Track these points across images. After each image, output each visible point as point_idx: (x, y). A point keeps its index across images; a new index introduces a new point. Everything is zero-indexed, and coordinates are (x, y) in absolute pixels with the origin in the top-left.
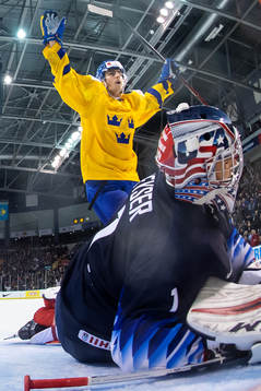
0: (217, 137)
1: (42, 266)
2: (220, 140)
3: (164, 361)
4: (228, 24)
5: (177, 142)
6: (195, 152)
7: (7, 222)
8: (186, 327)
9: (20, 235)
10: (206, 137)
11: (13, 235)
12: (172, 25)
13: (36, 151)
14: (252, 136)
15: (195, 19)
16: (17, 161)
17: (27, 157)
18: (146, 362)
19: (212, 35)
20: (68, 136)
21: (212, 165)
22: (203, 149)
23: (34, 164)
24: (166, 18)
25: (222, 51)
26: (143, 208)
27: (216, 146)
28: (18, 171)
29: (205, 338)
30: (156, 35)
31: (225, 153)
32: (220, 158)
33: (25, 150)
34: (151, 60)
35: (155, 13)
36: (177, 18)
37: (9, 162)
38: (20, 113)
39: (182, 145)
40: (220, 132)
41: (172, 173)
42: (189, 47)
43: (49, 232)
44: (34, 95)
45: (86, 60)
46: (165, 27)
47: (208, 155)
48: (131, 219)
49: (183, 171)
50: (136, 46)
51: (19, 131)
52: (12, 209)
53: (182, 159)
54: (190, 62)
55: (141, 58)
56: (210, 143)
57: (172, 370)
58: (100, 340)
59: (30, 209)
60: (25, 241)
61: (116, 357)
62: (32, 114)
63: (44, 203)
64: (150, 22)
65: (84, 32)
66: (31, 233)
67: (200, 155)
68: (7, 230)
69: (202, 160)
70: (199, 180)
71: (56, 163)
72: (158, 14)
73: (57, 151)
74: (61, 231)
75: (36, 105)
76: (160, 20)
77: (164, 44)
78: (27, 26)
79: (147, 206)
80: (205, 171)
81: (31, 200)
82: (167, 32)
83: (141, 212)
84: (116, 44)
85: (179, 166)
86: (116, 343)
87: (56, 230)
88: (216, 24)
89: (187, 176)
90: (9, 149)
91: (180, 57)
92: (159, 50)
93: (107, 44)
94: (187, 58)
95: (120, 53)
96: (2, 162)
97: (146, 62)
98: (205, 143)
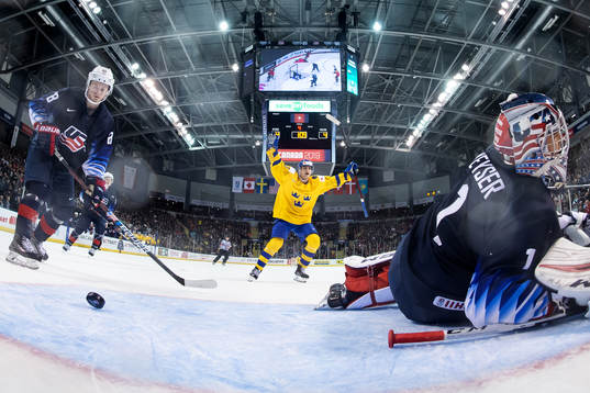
0: (544, 116)
1: (399, 235)
2: (548, 118)
3: (514, 312)
4: (563, 15)
5: (512, 124)
6: (528, 130)
7: (367, 195)
8: (535, 281)
9: (379, 207)
10: (536, 116)
11: (372, 207)
12: (512, 17)
13: (392, 131)
14: (584, 116)
15: (533, 11)
16: (375, 140)
17: (384, 137)
18: (496, 312)
19: (548, 26)
20: (421, 118)
21: (543, 138)
22: (535, 127)
23: (390, 143)
24: (507, 11)
25: (558, 39)
26: (496, 186)
27: (545, 123)
28: (376, 150)
29: (551, 291)
30: (497, 26)
31: (553, 128)
32: (549, 132)
33: (382, 131)
34: (494, 49)
35: (496, 6)
36: (516, 10)
37: (368, 142)
39: (517, 126)
40: (546, 111)
41: (510, 152)
42: (527, 36)
43: (405, 204)
44: (389, 82)
45: (436, 49)
46: (506, 18)
47: (540, 131)
48: (486, 197)
49: (521, 147)
50: (481, 37)
51: (376, 114)
52: (371, 184)
53: (519, 137)
54: (529, 50)
55: (485, 47)
56: (539, 121)
58: (456, 302)
59: (387, 184)
60: (383, 213)
62: (388, 99)
64: (493, 13)
65: (433, 24)
66: (388, 206)
67: (533, 132)
69: (535, 136)
70: (534, 155)
71: (410, 142)
72: (500, 7)
73: (411, 132)
74: (415, 203)
75: (391, 90)
76: (501, 12)
77: (505, 34)
78: (382, 19)
79: (499, 185)
80: (538, 145)
81: (388, 176)
82: (508, 23)
83: (495, 190)
84: (462, 35)
85: (517, 144)
87: (411, 202)
88: (551, 15)
89: (524, 153)
90: (369, 130)
91: (520, 45)
92: (501, 40)
93: (453, 34)
94: (525, 47)
95: (466, 42)
96: (362, 141)
97: (489, 50)
98: (535, 122)
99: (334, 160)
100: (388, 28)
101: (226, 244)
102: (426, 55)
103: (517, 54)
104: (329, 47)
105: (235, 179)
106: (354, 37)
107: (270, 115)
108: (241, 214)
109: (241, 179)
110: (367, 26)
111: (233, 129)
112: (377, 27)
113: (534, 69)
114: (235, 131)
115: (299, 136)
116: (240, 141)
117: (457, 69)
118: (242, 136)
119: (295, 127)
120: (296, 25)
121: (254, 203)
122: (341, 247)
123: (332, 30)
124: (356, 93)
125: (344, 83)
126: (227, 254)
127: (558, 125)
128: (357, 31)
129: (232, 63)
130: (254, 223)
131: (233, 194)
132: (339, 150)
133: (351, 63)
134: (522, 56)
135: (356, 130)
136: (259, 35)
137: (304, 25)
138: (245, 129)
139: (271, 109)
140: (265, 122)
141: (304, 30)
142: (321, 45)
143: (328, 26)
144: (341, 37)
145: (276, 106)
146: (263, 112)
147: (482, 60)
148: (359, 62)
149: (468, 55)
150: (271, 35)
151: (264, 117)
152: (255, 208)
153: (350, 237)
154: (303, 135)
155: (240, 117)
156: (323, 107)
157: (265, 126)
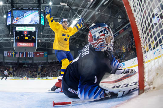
0: (104, 31)
1: (57, 70)
2: (105, 32)
3: (93, 97)
5: (93, 35)
6: (99, 37)
7: (47, 57)
8: (99, 87)
9: (51, 61)
10: (101, 32)
11: (49, 61)
14: (117, 32)
16: (50, 40)
18: (88, 97)
19: (105, 3)
21: (104, 39)
22: (101, 36)
25: (109, 7)
26: (86, 53)
27: (104, 34)
28: (50, 43)
29: (105, 90)
30: (89, 3)
32: (106, 37)
34: (88, 10)
37: (47, 40)
39: (95, 36)
40: (105, 30)
41: (93, 44)
42: (99, 6)
45: (69, 11)
48: (83, 56)
49: (96, 43)
50: (84, 7)
52: (48, 54)
54: (99, 11)
55: (85, 10)
56: (103, 33)
57: (95, 99)
58: (75, 91)
59: (54, 54)
60: (52, 63)
61: (79, 96)
66: (54, 61)
67: (100, 37)
68: (47, 60)
69: (101, 39)
77: (92, 6)
78: (52, 1)
79: (87, 52)
80: (102, 41)
82: (93, 2)
83: (85, 54)
84: (78, 6)
85: (95, 42)
86: (79, 92)
89: (97, 44)
90: (48, 37)
91: (96, 9)
92: (90, 8)
93: (75, 6)
94: (98, 10)
95: (79, 8)
96: (46, 40)
97: (86, 11)
98: (101, 34)
99: (36, 46)
100: (54, 4)
101: (6, 73)
102: (66, 12)
103: (95, 12)
104: (35, 10)
105: (5, 52)
106: (43, 7)
107: (16, 31)
108: (7, 63)
109: (6, 52)
110: (47, 3)
111: (4, 36)
112: (50, 3)
113: (101, 17)
114: (5, 37)
115: (25, 38)
116: (6, 40)
117: (76, 17)
118: (7, 38)
119: (24, 35)
120: (25, 3)
122: (39, 74)
123: (36, 4)
124: (44, 24)
125: (40, 21)
127: (109, 34)
128: (44, 5)
129: (4, 14)
130: (11, 66)
131: (4, 57)
132: (38, 43)
133: (42, 15)
134: (97, 13)
135: (44, 37)
136: (13, 6)
137: (27, 3)
138: (8, 36)
139: (16, 30)
140: (14, 34)
142: (33, 9)
143: (35, 3)
144: (39, 7)
145: (18, 29)
146: (14, 31)
147: (84, 14)
148: (45, 15)
149: (80, 12)
150: (17, 6)
151: (14, 32)
152: (11, 61)
153: (42, 70)
154: (27, 38)
155: (7, 32)
156: (33, 29)
157: (14, 35)
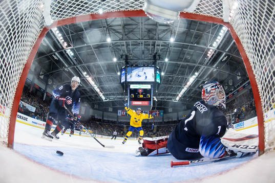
0: (215, 87)
4: (229, 56)
6: (210, 90)
7: (163, 117)
8: (221, 143)
9: (167, 120)
10: (213, 87)
11: (165, 121)
12: (212, 56)
13: (171, 95)
15: (219, 54)
16: (166, 98)
17: (169, 97)
19: (224, 59)
20: (181, 90)
21: (216, 93)
23: (171, 99)
24: (210, 54)
25: (227, 64)
28: (166, 101)
29: (225, 147)
30: (207, 60)
32: (217, 91)
33: (168, 95)
34: (206, 67)
35: (207, 53)
36: (214, 54)
37: (163, 99)
38: (166, 84)
39: (207, 90)
40: (216, 85)
42: (217, 63)
43: (176, 119)
44: (170, 78)
45: (186, 68)
46: (210, 57)
47: (214, 91)
48: (202, 113)
49: (208, 96)
50: (201, 63)
51: (166, 89)
52: (165, 113)
53: (207, 93)
54: (218, 68)
55: (203, 67)
57: (215, 160)
59: (170, 112)
60: (168, 122)
62: (170, 84)
63: (174, 111)
64: (206, 55)
65: (185, 59)
66: (170, 120)
67: (212, 91)
68: (163, 120)
70: (213, 98)
71: (178, 98)
72: (208, 53)
73: (178, 95)
74: (179, 119)
75: (171, 81)
76: (208, 55)
78: (168, 57)
81: (170, 110)
82: (211, 58)
83: (205, 110)
84: (195, 63)
87: (178, 118)
88: (225, 56)
89: (209, 98)
90: (164, 95)
91: (215, 66)
92: (208, 64)
93: (192, 63)
94: (216, 67)
95: (197, 65)
96: (161, 98)
97: (204, 68)
99: (152, 105)
100: (170, 60)
101: (115, 133)
102: (183, 69)
103: (213, 69)
104: (150, 67)
105: (119, 111)
106: (159, 63)
107: (130, 89)
108: (121, 123)
109: (120, 111)
110: (163, 59)
111: (118, 94)
112: (166, 60)
113: (220, 74)
114: (119, 95)
115: (140, 97)
116: (120, 98)
117: (193, 74)
118: (121, 97)
119: (139, 94)
120: (139, 59)
121: (125, 119)
122: (154, 134)
123: (151, 61)
124: (159, 82)
125: (155, 79)
126: (115, 136)
127: (220, 89)
128: (160, 61)
129: (118, 72)
130: (125, 126)
131: (118, 116)
132: (154, 101)
133: (158, 72)
134: (215, 70)
135: (159, 95)
136: (127, 63)
137: (142, 59)
138: (122, 94)
139: (131, 88)
140: (129, 92)
141: (142, 61)
142: (148, 66)
143: (150, 60)
144: (154, 63)
145: (132, 87)
146: (128, 88)
147: (202, 71)
148: (160, 72)
149: (197, 69)
150: (131, 62)
151: (129, 90)
152: (125, 121)
153: (158, 131)
154: (141, 96)
155: (121, 90)
156: (148, 87)
157: (129, 93)
